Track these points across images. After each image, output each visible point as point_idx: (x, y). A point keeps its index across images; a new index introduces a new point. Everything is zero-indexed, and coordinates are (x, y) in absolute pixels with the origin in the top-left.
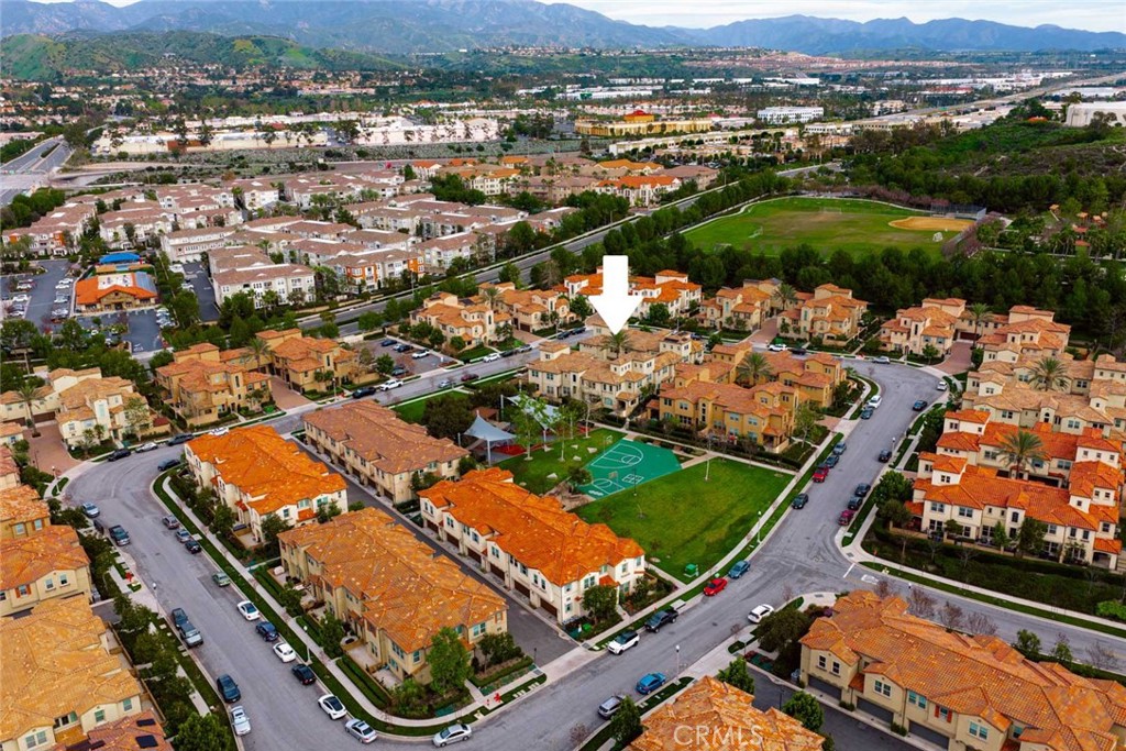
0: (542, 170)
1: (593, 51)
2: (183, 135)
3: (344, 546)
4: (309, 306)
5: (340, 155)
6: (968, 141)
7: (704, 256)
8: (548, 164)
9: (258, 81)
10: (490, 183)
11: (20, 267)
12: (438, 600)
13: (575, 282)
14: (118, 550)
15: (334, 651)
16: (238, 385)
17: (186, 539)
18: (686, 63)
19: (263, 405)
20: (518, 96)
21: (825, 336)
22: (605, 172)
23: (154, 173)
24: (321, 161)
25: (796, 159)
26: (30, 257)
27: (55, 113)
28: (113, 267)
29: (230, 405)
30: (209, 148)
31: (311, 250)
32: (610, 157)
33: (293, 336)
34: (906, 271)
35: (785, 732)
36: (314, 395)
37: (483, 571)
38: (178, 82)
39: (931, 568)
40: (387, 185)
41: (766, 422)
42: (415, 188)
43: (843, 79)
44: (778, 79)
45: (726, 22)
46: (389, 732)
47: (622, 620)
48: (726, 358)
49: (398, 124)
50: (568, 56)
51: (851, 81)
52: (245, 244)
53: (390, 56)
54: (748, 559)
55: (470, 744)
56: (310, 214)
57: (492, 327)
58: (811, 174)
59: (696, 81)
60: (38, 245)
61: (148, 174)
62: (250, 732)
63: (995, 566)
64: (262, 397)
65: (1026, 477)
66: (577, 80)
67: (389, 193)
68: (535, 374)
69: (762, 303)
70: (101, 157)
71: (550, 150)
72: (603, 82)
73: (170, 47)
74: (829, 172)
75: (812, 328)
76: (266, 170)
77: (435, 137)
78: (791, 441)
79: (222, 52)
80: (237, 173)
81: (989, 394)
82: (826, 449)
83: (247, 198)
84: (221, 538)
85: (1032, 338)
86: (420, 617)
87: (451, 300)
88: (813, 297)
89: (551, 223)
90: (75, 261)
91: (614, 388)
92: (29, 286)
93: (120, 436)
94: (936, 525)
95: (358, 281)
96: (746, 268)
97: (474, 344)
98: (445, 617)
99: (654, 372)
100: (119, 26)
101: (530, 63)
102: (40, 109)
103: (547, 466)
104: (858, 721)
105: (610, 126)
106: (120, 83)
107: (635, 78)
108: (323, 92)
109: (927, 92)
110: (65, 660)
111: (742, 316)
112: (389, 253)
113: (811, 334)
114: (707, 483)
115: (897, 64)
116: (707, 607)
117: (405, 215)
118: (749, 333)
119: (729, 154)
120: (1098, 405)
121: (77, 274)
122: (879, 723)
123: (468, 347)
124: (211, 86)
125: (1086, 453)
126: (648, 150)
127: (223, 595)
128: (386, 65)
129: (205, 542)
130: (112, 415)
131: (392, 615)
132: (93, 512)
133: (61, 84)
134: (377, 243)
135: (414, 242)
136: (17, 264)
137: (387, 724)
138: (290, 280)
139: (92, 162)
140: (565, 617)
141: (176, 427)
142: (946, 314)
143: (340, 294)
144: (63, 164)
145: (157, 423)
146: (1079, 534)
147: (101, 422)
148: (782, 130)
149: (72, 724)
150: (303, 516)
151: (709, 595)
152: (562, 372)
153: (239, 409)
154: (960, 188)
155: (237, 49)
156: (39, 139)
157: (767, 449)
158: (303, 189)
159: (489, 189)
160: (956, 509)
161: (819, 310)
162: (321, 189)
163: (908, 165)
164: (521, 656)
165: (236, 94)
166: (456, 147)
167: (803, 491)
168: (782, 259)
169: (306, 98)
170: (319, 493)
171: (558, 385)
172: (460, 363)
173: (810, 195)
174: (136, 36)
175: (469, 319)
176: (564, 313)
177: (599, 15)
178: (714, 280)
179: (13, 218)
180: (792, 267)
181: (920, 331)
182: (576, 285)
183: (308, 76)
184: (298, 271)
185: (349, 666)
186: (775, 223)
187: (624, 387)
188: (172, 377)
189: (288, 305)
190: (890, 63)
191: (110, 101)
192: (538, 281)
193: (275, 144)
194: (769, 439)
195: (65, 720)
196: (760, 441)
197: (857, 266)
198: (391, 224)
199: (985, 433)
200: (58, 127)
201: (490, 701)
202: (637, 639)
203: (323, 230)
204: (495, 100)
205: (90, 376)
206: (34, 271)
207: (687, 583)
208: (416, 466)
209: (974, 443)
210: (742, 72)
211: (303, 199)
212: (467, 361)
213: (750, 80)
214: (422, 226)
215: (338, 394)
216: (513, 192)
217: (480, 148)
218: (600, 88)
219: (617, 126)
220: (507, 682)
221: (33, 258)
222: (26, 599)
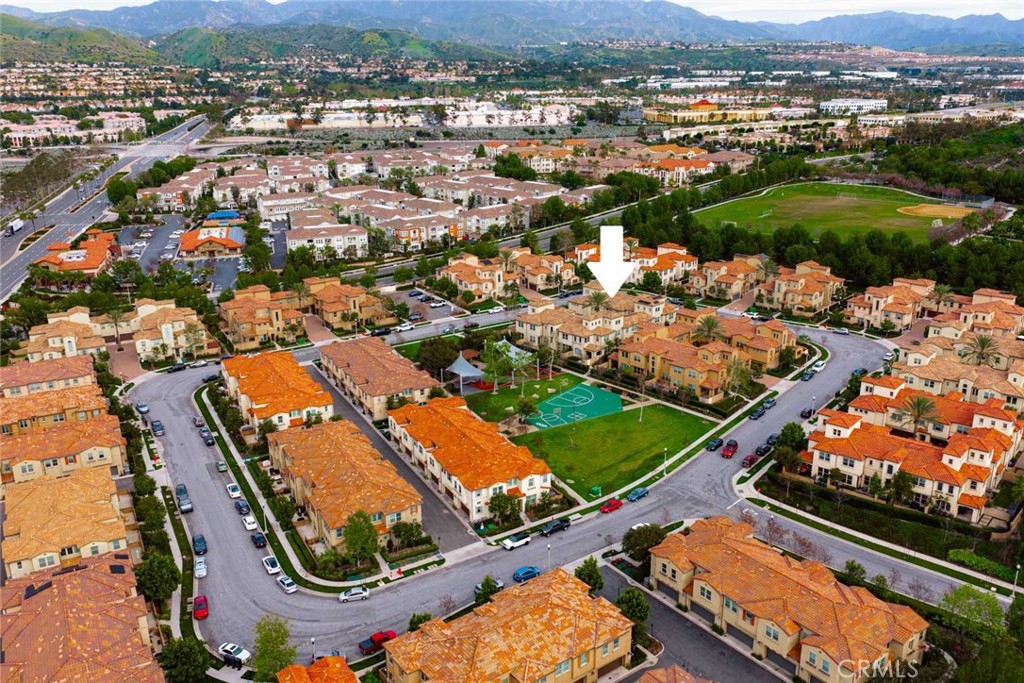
0: (597, 152)
1: (683, 44)
2: (299, 114)
3: (312, 446)
4: (361, 260)
5: (429, 135)
6: (1005, 134)
7: (705, 231)
8: (603, 147)
9: (378, 69)
10: (545, 162)
11: (146, 220)
12: (367, 491)
13: (584, 250)
14: (154, 439)
15: (287, 526)
16: (277, 319)
17: (205, 434)
18: (770, 57)
19: (297, 337)
20: (603, 85)
21: (796, 307)
22: (648, 155)
23: (272, 146)
24: (412, 139)
25: (836, 147)
26: (156, 211)
27: (207, 94)
28: (216, 222)
29: (270, 335)
30: (320, 126)
31: (373, 214)
32: (662, 141)
33: (333, 283)
34: (886, 252)
35: (600, 614)
36: (341, 332)
37: (426, 477)
38: (313, 69)
39: (809, 508)
40: (457, 162)
41: (705, 376)
42: (481, 165)
43: (923, 73)
44: (856, 72)
45: (818, 18)
46: (309, 588)
47: (523, 524)
48: (689, 320)
49: (485, 109)
50: (659, 49)
51: (930, 75)
52: (322, 207)
53: (498, 48)
54: (648, 488)
55: (366, 603)
56: (386, 185)
57: (501, 285)
58: (843, 163)
59: (775, 73)
60: (163, 203)
61: (269, 147)
62: (206, 576)
63: (865, 511)
64: (296, 330)
65: (928, 439)
66: (662, 72)
67: (458, 168)
68: (521, 325)
69: (746, 276)
70: (232, 132)
71: (614, 134)
72: (686, 74)
73: (311, 39)
74: (861, 161)
75: (785, 299)
76: (365, 146)
77: (512, 120)
78: (726, 394)
79: (353, 43)
80: (341, 148)
81: (917, 365)
82: (758, 404)
83: (339, 169)
84: (232, 436)
85: (984, 318)
86: (349, 502)
87: (472, 261)
88: (794, 272)
89: (586, 199)
90: (188, 216)
91: (583, 340)
92: (150, 235)
93: (181, 354)
94: (823, 473)
95: (404, 241)
96: (741, 243)
97: (484, 298)
98: (369, 506)
99: (623, 328)
100: (274, 20)
101: (623, 55)
102: (197, 90)
103: (507, 401)
104: (688, 620)
105: (674, 114)
106: (266, 69)
107: (716, 70)
108: (431, 79)
109: (1003, 87)
110: (79, 508)
111: (723, 286)
112: (433, 218)
113: (783, 305)
114: (641, 423)
115: (982, 59)
116: (599, 521)
117: (461, 187)
118: (729, 301)
119: (773, 141)
120: (1015, 380)
121: (188, 226)
122: (704, 623)
123: (477, 300)
124: (339, 73)
125: (982, 420)
126: (699, 136)
127: (220, 478)
128: (493, 55)
129: (220, 438)
130: (176, 336)
131: (329, 500)
132: (144, 409)
133: (218, 69)
134: (429, 210)
135: (460, 211)
136: (144, 217)
137: (308, 582)
138: (346, 238)
139: (224, 135)
140: (475, 517)
141: (225, 349)
142: (914, 293)
143: (387, 252)
144: (203, 137)
145: (210, 346)
146: (946, 488)
147: (166, 342)
148: (834, 121)
149: (74, 555)
150: (294, 424)
151: (604, 512)
152: (543, 324)
153: (278, 339)
154: (974, 179)
155: (366, 40)
156: (189, 116)
157: (701, 399)
158: (385, 163)
159: (545, 167)
160: (841, 459)
161: (792, 284)
162: (400, 164)
163: (933, 155)
164: (430, 544)
165: (358, 81)
166: (531, 130)
167: (721, 437)
168: (775, 236)
169: (416, 85)
170: (309, 406)
171: (539, 335)
172: (468, 313)
173: (834, 181)
174: (285, 29)
175: (482, 277)
176: (569, 276)
177: (694, 11)
178: (711, 254)
179: (150, 179)
180: (783, 244)
181: (882, 306)
182: (584, 253)
183: (421, 65)
184: (354, 230)
185: (294, 539)
186: (789, 205)
187: (592, 340)
188: (230, 311)
189: (343, 259)
190: (976, 58)
191: (254, 85)
192: (555, 248)
193: (375, 124)
194: (705, 391)
195: (70, 551)
196: (698, 392)
197: (843, 246)
198: (450, 194)
199: (896, 397)
200: (207, 107)
201: (394, 575)
202: (528, 539)
203: (388, 198)
204: (581, 88)
205: (167, 306)
206: (156, 223)
207: (589, 502)
208: (393, 391)
209: (882, 405)
210: (823, 66)
211: (385, 171)
212: (473, 312)
213: (828, 73)
214: (473, 198)
215: (359, 332)
216: (562, 170)
217: (552, 131)
218: (681, 79)
219: (681, 114)
220: (412, 562)
221: (159, 213)
222: (72, 466)
